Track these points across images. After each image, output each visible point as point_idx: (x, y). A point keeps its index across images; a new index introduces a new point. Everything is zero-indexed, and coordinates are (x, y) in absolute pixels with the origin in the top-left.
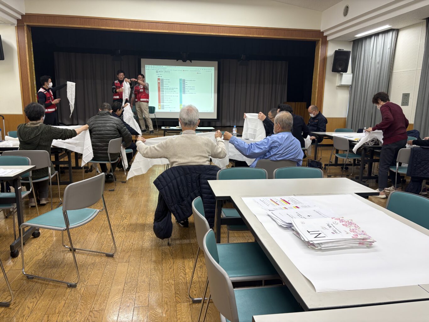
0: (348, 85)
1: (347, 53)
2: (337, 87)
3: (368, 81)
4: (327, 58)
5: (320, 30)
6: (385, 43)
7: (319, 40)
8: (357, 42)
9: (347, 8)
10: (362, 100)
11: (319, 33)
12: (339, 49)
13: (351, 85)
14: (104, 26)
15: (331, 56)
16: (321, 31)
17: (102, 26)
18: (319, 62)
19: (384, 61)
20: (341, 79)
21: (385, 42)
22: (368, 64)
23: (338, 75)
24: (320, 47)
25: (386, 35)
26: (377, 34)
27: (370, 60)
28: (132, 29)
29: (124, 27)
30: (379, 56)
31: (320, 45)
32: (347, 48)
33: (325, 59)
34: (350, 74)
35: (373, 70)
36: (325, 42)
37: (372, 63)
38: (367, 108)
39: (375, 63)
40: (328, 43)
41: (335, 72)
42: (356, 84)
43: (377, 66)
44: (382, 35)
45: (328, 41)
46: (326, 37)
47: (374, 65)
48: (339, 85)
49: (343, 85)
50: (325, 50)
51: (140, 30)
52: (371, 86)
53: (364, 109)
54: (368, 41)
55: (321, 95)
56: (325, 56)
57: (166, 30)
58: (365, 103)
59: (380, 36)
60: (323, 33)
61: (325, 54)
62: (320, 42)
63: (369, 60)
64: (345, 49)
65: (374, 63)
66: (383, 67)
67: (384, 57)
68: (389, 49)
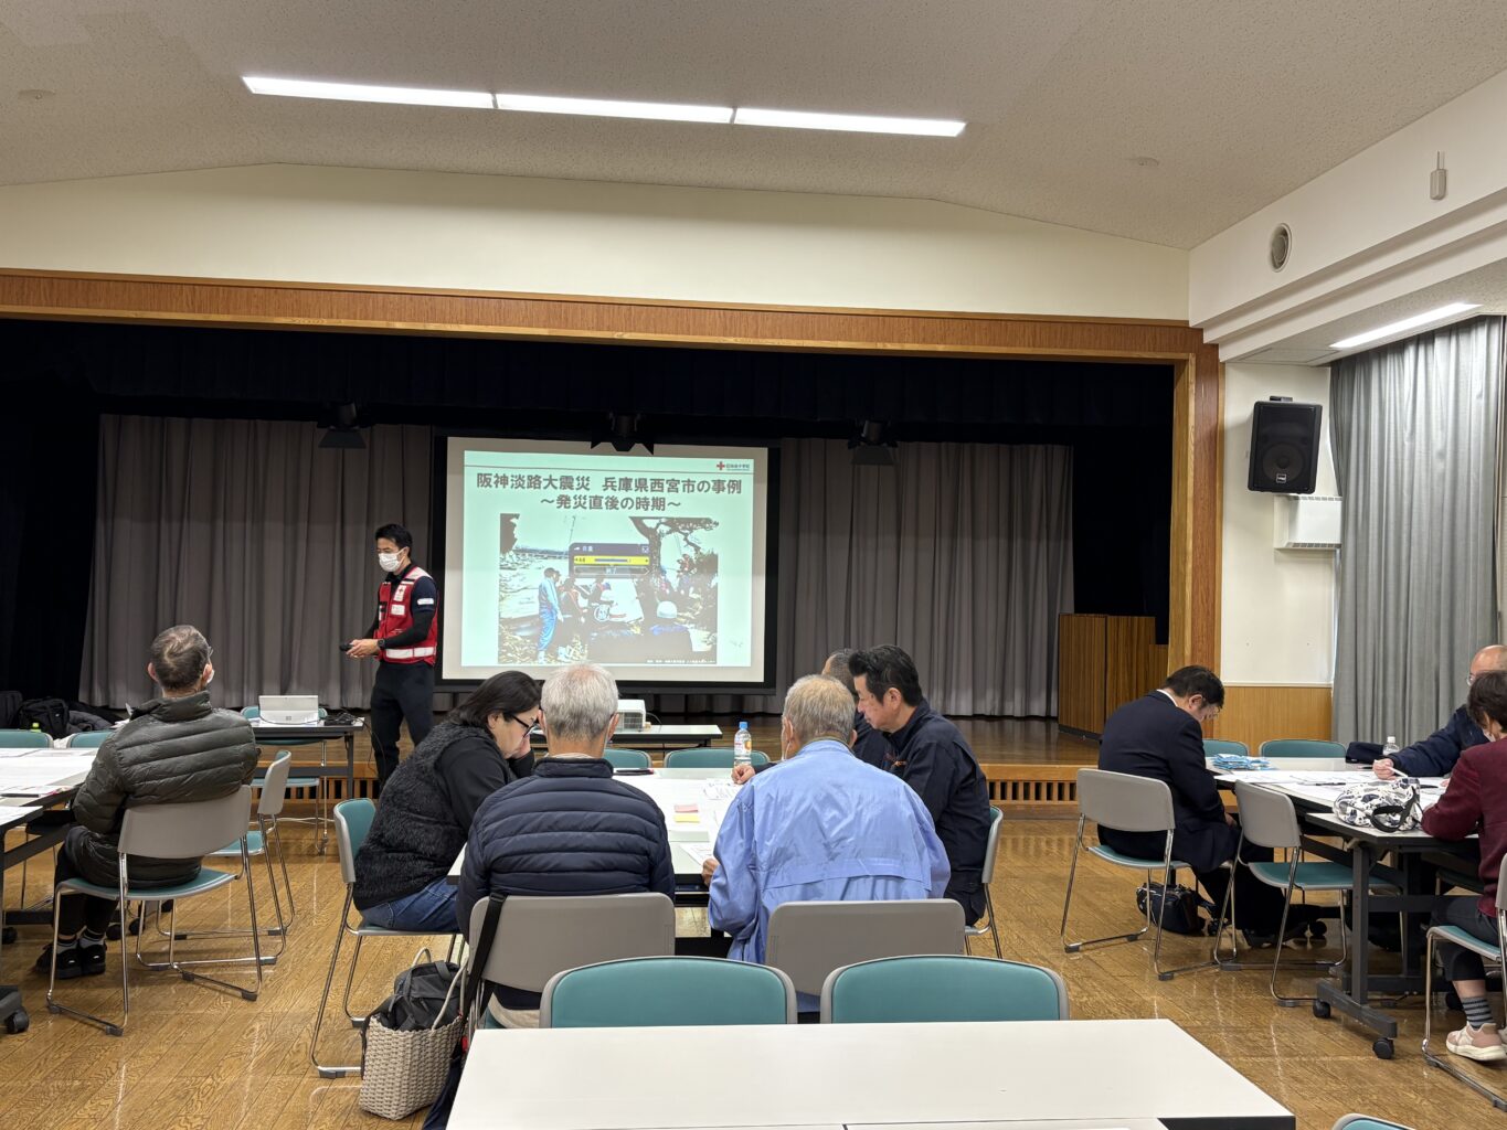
0: (1324, 545)
1: (1309, 416)
2: (1280, 554)
3: (1405, 528)
4: (1223, 432)
5: (1187, 322)
6: (1462, 374)
7: (1185, 362)
8: (1349, 370)
9: (1283, 235)
10: (1391, 610)
11: (1187, 335)
12: (1272, 399)
13: (1339, 546)
14: (285, 315)
15: (1240, 427)
16: (1191, 325)
17: (279, 315)
18: (1191, 448)
19: (1463, 450)
20: (1292, 519)
21: (1461, 368)
22: (1399, 457)
23: (1277, 502)
24: (1192, 388)
25: (1463, 339)
26: (1425, 338)
27: (1407, 443)
28: (399, 325)
29: (366, 318)
30: (1442, 428)
31: (1192, 378)
32: (1311, 394)
33: (1215, 439)
34: (1331, 499)
35: (1423, 483)
36: (1211, 367)
37: (1417, 454)
38: (1414, 644)
39: (1427, 454)
40: (1224, 374)
41: (1262, 489)
42: (1360, 541)
43: (1439, 466)
44: (1446, 340)
45: (1224, 363)
46: (1214, 347)
47: (1423, 463)
48: (1284, 545)
49: (1304, 545)
50: (1214, 399)
51: (432, 327)
52: (1420, 553)
53: (1401, 651)
54: (1390, 364)
55: (1211, 587)
56: (1213, 423)
57: (538, 327)
58: (1402, 624)
59: (1439, 343)
60: (1199, 331)
61: (1213, 416)
62: (1191, 369)
63: (1403, 444)
64: (1299, 398)
65: (1423, 455)
66: (1462, 471)
67: (1461, 432)
68: (1480, 396)
